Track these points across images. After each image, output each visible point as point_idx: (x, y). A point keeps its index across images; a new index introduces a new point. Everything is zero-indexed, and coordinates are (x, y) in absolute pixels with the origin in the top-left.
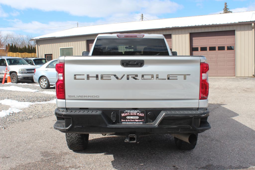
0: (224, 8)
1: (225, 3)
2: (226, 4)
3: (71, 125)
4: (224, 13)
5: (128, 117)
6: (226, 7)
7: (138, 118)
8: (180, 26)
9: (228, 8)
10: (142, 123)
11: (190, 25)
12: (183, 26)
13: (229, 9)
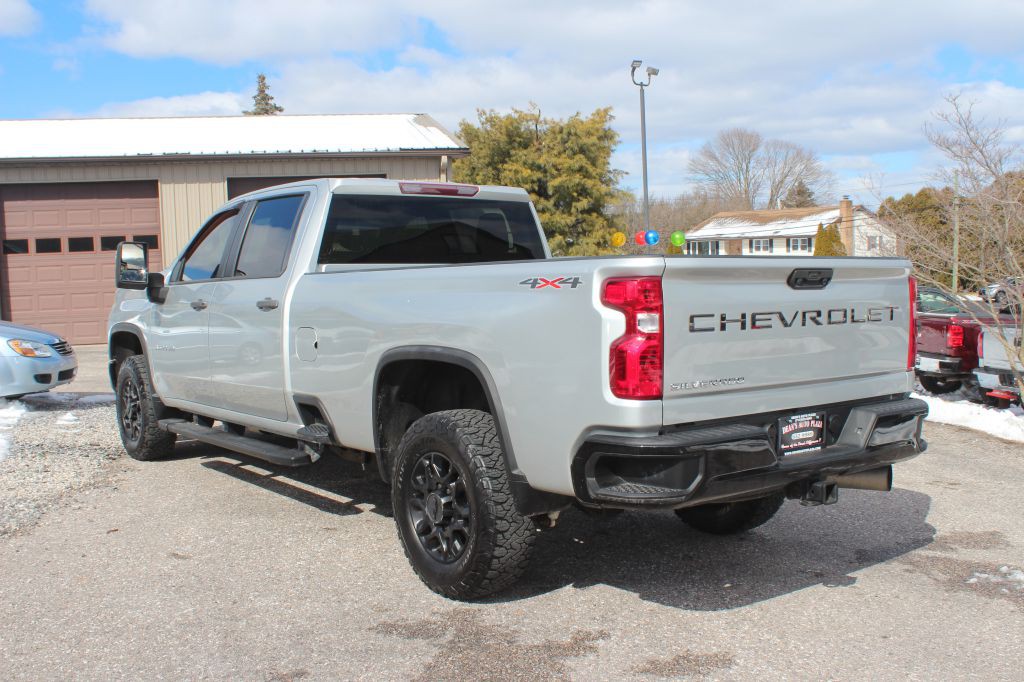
0: (256, 93)
1: (260, 77)
2: (264, 78)
3: (699, 478)
4: (256, 114)
5: (795, 436)
6: (262, 91)
7: (811, 434)
8: (195, 151)
9: (271, 95)
10: (819, 448)
11: (233, 150)
12: (208, 151)
13: (272, 98)
